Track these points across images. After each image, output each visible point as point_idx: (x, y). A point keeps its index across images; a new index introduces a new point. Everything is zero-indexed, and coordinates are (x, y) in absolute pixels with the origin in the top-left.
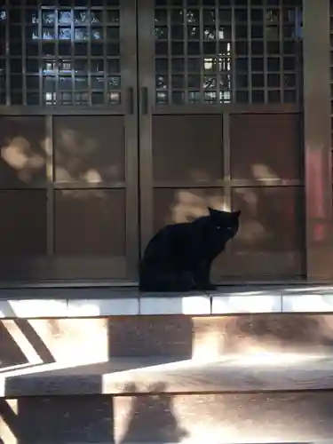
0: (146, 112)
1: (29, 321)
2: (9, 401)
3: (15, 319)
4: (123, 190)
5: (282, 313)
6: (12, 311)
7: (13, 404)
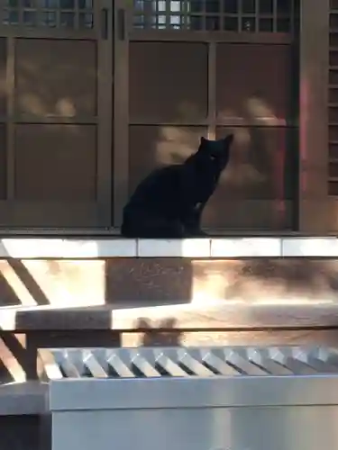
0: (122, 37)
1: (22, 261)
2: (17, 335)
3: (9, 259)
4: (94, 127)
5: (282, 257)
6: (5, 251)
7: (21, 338)
